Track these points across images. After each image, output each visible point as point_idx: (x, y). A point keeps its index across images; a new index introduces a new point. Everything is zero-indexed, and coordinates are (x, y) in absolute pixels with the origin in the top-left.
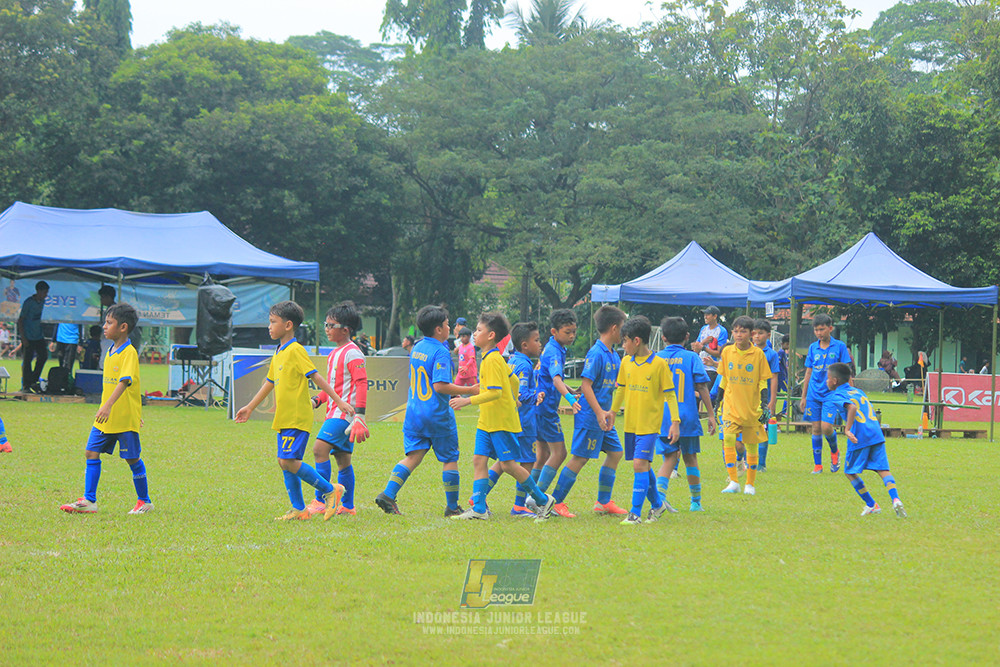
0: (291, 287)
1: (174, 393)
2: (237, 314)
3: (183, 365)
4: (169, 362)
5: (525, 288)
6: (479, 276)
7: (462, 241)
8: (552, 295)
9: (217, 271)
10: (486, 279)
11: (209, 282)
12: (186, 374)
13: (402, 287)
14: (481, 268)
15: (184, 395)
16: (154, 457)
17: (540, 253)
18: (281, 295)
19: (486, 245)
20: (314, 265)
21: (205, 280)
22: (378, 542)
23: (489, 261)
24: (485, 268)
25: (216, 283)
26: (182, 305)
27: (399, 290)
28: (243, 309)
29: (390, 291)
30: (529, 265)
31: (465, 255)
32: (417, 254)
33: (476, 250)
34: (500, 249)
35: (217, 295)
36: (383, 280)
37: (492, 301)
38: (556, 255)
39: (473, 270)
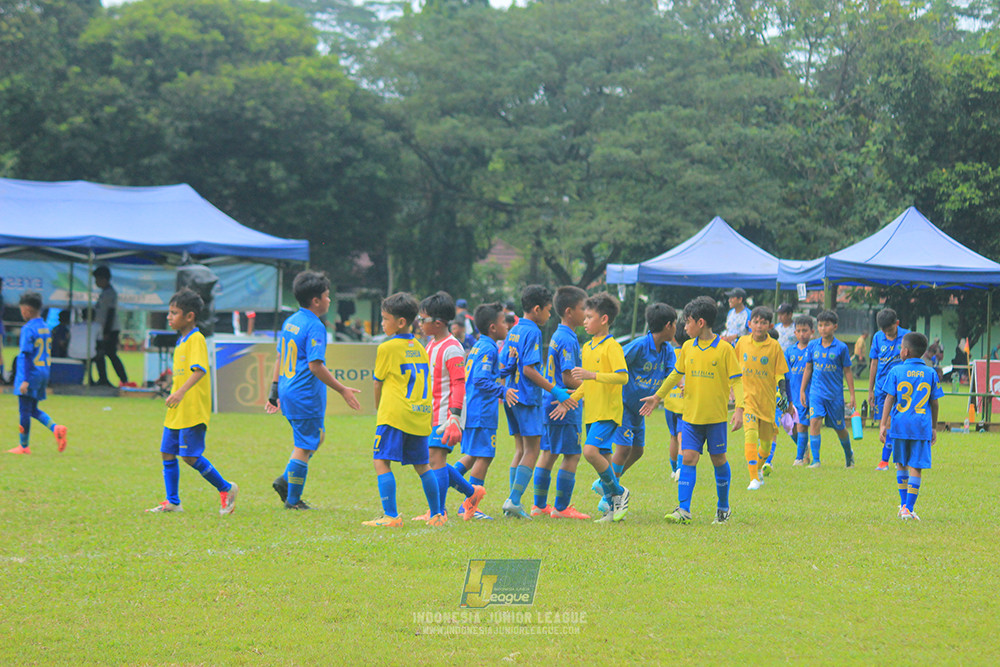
0: (278, 268)
1: (150, 384)
2: (221, 297)
3: (160, 352)
4: (145, 350)
5: (534, 269)
6: (483, 255)
7: (465, 217)
8: (563, 276)
9: (198, 250)
10: (492, 259)
11: (188, 263)
12: (164, 363)
13: (400, 268)
14: (486, 246)
15: (160, 385)
16: (129, 453)
17: (550, 231)
18: (267, 275)
19: (492, 222)
20: (302, 243)
21: (184, 259)
22: (374, 547)
23: (495, 238)
24: (490, 246)
25: (196, 263)
26: (159, 287)
27: (396, 271)
28: (225, 291)
29: (386, 273)
30: (539, 244)
31: (468, 232)
32: (416, 231)
33: (480, 228)
34: (507, 226)
35: (197, 277)
36: (379, 260)
37: (498, 282)
38: (569, 233)
39: (477, 249)
